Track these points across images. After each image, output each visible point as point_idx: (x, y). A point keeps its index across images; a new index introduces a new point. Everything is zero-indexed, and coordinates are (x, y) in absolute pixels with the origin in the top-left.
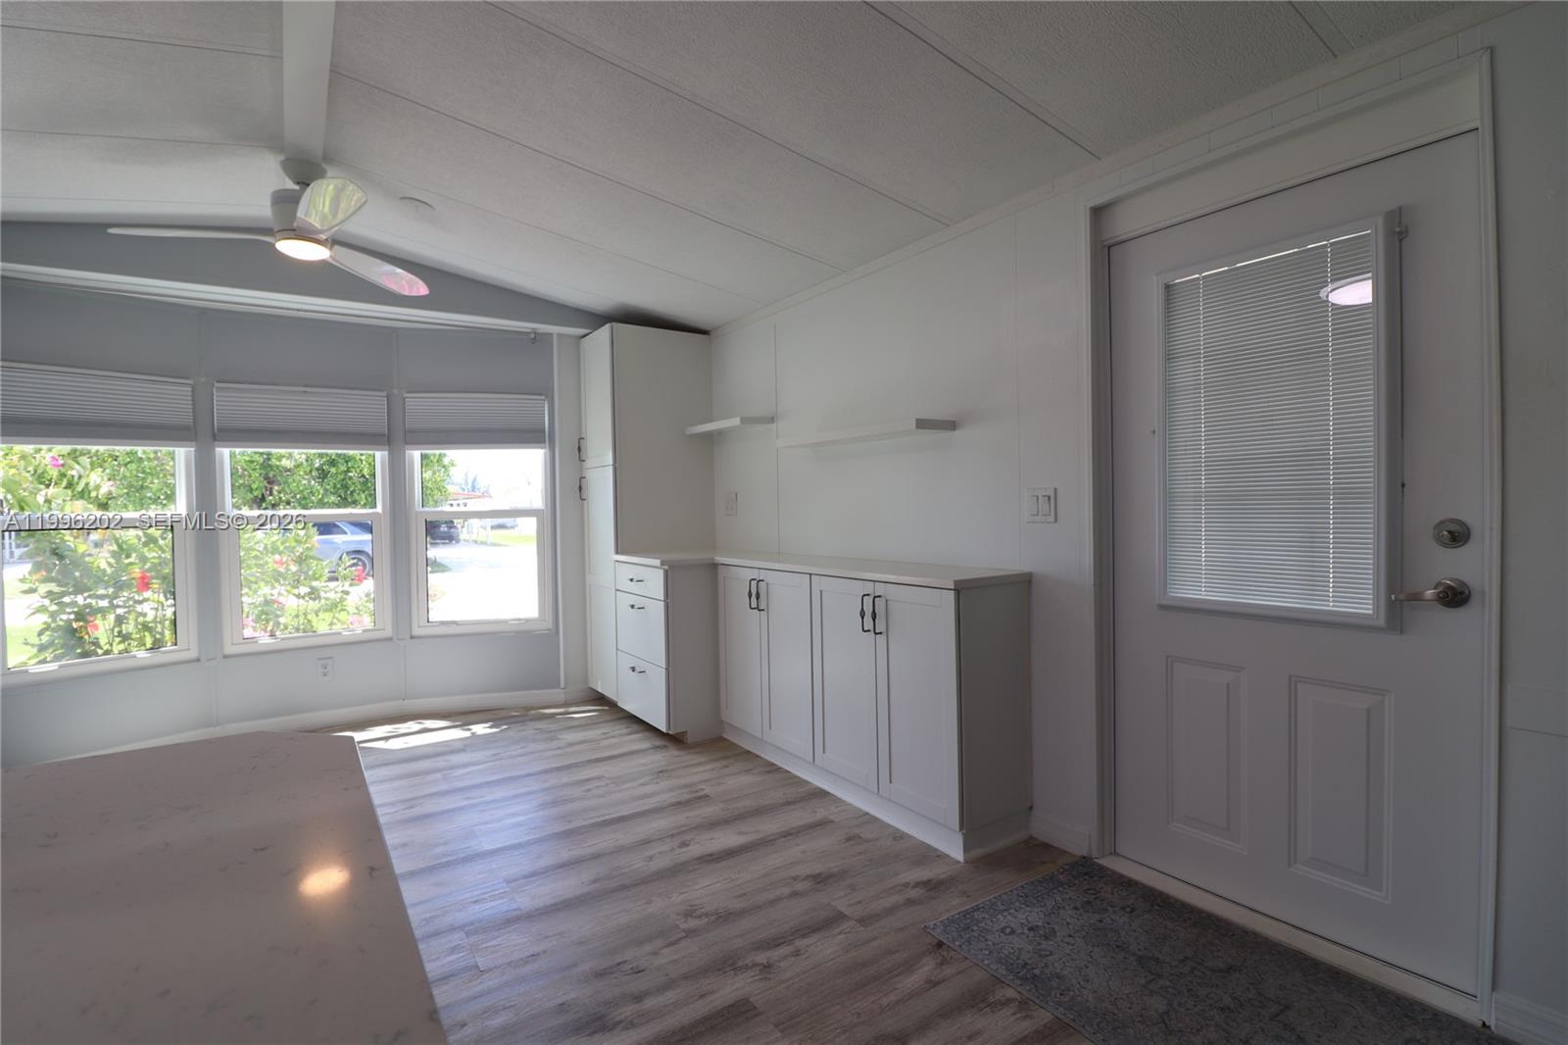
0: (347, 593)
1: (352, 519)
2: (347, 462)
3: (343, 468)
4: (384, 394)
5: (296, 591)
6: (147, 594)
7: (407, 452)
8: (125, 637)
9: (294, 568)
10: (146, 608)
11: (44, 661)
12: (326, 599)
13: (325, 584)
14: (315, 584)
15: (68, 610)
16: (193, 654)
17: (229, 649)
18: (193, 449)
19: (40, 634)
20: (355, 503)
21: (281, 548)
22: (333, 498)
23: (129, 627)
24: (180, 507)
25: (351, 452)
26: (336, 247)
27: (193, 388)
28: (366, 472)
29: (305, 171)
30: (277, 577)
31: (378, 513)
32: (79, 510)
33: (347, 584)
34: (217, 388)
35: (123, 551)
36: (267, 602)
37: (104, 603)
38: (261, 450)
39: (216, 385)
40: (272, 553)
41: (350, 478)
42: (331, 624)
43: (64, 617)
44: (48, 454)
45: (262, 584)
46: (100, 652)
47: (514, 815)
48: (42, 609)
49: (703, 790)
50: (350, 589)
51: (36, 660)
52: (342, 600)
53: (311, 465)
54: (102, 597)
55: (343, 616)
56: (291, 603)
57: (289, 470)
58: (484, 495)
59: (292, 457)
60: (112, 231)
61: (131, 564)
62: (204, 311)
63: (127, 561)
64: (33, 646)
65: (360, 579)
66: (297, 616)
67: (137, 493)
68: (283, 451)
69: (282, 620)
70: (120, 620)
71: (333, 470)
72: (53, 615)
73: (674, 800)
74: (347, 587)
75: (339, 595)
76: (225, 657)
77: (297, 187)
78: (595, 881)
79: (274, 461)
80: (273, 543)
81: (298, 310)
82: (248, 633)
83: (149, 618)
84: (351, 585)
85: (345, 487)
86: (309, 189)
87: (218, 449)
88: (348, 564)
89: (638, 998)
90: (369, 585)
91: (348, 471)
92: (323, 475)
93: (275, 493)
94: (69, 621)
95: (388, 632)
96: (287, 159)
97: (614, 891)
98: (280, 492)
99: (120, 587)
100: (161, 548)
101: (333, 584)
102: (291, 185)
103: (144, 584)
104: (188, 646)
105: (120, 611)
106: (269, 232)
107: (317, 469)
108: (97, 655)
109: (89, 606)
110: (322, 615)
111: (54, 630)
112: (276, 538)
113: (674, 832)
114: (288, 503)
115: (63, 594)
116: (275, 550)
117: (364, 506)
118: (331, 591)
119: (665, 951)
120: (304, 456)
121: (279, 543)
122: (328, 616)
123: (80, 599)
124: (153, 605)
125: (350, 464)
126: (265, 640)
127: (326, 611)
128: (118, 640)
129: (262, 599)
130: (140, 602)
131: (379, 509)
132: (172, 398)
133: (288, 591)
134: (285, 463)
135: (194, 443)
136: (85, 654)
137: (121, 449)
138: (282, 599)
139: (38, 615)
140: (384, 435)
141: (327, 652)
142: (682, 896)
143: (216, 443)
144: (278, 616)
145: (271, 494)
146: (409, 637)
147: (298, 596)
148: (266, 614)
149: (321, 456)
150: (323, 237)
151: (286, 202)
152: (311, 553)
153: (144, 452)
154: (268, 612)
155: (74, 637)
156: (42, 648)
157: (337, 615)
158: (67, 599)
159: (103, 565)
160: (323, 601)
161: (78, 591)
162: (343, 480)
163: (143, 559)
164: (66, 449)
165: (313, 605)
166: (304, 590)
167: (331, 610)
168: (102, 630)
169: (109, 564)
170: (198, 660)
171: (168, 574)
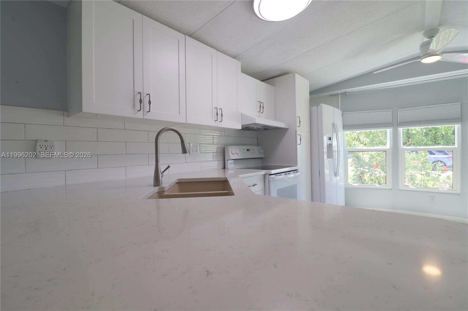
0: (440, 175)
1: (438, 150)
2: (436, 130)
3: (434, 132)
4: (460, 103)
5: (421, 173)
6: (377, 169)
8: (372, 180)
9: (420, 165)
10: (376, 173)
11: (354, 183)
12: (432, 176)
13: (431, 171)
14: (428, 171)
15: (359, 171)
16: (390, 187)
17: (400, 188)
18: (392, 129)
19: (353, 176)
20: (439, 144)
21: (416, 159)
22: (430, 143)
23: (373, 178)
24: (388, 146)
25: (438, 126)
26: (444, 54)
27: (392, 112)
28: (443, 133)
29: (431, 33)
30: (415, 168)
31: (455, 148)
32: (361, 147)
33: (440, 172)
34: (399, 110)
35: (372, 157)
36: (411, 175)
37: (367, 170)
38: (406, 128)
39: (399, 109)
40: (413, 160)
41: (437, 135)
42: (433, 185)
43: (359, 173)
44: (355, 133)
45: (410, 169)
46: (366, 183)
48: (353, 171)
50: (441, 174)
51: (352, 182)
52: (438, 178)
53: (423, 131)
54: (367, 169)
55: (438, 183)
56: (419, 177)
57: (415, 134)
59: (415, 129)
60: (374, 73)
61: (373, 161)
62: (395, 89)
63: (372, 160)
64: (352, 179)
65: (444, 171)
66: (421, 181)
67: (372, 143)
68: (413, 128)
70: (371, 175)
71: (430, 133)
72: (356, 172)
74: (440, 173)
75: (437, 176)
76: (399, 190)
77: (429, 39)
79: (410, 132)
80: (414, 157)
81: (426, 80)
82: (406, 184)
83: (377, 176)
84: (441, 173)
85: (435, 138)
86: (434, 39)
87: (399, 129)
88: (440, 165)
90: (450, 173)
91: (436, 133)
92: (427, 134)
93: (410, 141)
94: (360, 174)
95: (459, 191)
96: (425, 32)
98: (411, 141)
99: (370, 166)
100: (381, 157)
101: (434, 172)
102: (426, 39)
103: (377, 166)
104: (389, 185)
105: (371, 173)
106: (419, 57)
107: (425, 133)
108: (365, 183)
109: (363, 171)
110: (429, 182)
111: (356, 176)
112: (415, 155)
114: (414, 144)
115: (358, 167)
116: (414, 159)
117: (443, 145)
118: (434, 174)
120: (420, 129)
121: (415, 157)
122: (432, 183)
123: (362, 169)
124: (379, 173)
125: (437, 131)
126: (412, 187)
127: (431, 180)
128: (370, 180)
129: (410, 174)
130: (376, 171)
131: (456, 146)
133: (418, 172)
134: (414, 132)
135: (392, 127)
136: (363, 183)
137: (368, 131)
138: (416, 175)
139: (353, 172)
140: (459, 118)
141: (434, 194)
143: (399, 127)
144: (415, 180)
145: (409, 141)
147: (421, 174)
148: (411, 179)
149: (426, 128)
150: (439, 52)
151: (425, 46)
152: (427, 161)
153: (374, 131)
154: (412, 178)
155: (360, 178)
156: (354, 180)
157: (436, 182)
158: (359, 169)
159: (367, 161)
160: (430, 177)
161: (362, 166)
162: (434, 136)
163: (377, 160)
164: (358, 132)
165: (427, 178)
166: (423, 173)
167: (433, 180)
168: (366, 177)
169: (368, 160)
170: (392, 189)
171: (383, 164)
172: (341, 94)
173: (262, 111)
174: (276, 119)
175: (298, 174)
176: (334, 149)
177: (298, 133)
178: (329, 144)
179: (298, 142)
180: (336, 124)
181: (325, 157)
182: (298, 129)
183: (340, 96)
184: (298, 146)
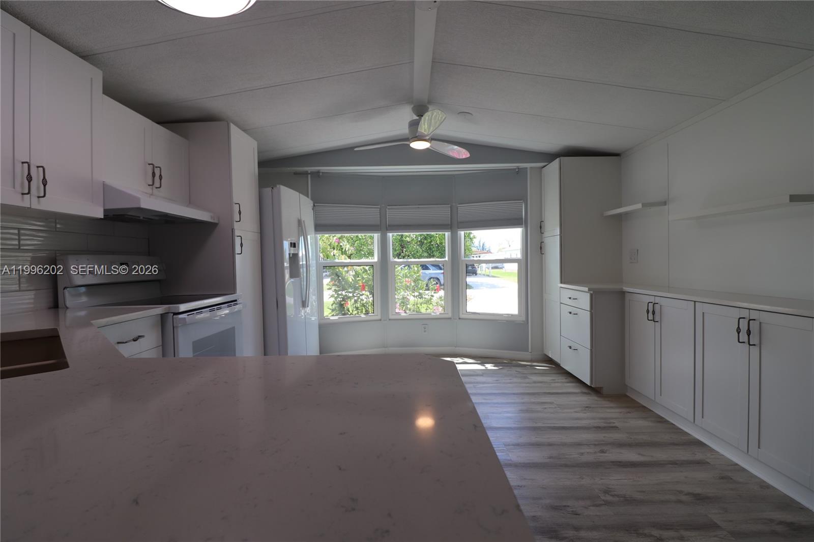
0: (432, 296)
1: (432, 264)
2: (431, 238)
3: (429, 241)
4: (449, 206)
5: (413, 294)
6: (364, 292)
7: (459, 232)
8: (357, 308)
9: (413, 284)
10: (363, 297)
11: (333, 315)
12: (425, 298)
13: (424, 292)
14: (421, 291)
15: (340, 297)
16: (379, 317)
17: (391, 317)
18: (379, 234)
19: (332, 305)
20: (433, 256)
21: (408, 275)
22: (426, 254)
23: (358, 305)
24: (375, 259)
25: (432, 233)
26: (433, 141)
27: (380, 209)
28: (438, 242)
29: (420, 110)
30: (407, 288)
31: (446, 261)
32: (344, 259)
33: (433, 292)
34: (388, 209)
35: (357, 275)
36: (403, 298)
37: (351, 295)
38: (399, 234)
39: (388, 207)
40: (406, 278)
41: (432, 245)
42: (427, 309)
43: (339, 299)
44: (334, 238)
45: (402, 290)
46: (349, 313)
47: (508, 412)
48: (332, 296)
49: (614, 423)
50: (434, 295)
51: (331, 315)
52: (431, 299)
53: (418, 239)
54: (350, 292)
55: (431, 306)
56: (412, 299)
57: (408, 242)
58: (489, 252)
59: (411, 236)
60: (356, 149)
61: (359, 280)
62: (383, 177)
63: (358, 279)
64: (330, 309)
65: (437, 290)
66: (414, 305)
67: (359, 252)
68: (407, 234)
69: (408, 306)
70: (356, 301)
71: (425, 242)
72: (336, 298)
73: (596, 425)
74: (433, 294)
75: (430, 297)
76: (390, 320)
77: (418, 118)
78: (550, 458)
79: (404, 239)
80: (406, 273)
81: (418, 172)
82: (397, 311)
83: (364, 302)
84: (434, 293)
85: (430, 249)
86: (423, 118)
87: (388, 234)
88: (433, 283)
89: (577, 529)
90: (442, 293)
91: (431, 242)
92: (421, 243)
93: (404, 252)
94: (341, 301)
95: (450, 315)
96: (414, 107)
97: (561, 466)
98: (406, 251)
99: (356, 289)
100: (368, 274)
101: (427, 292)
102: (415, 117)
103: (363, 289)
104: (378, 315)
105: (356, 298)
106: (407, 139)
107: (419, 241)
108: (348, 314)
109: (346, 295)
110: (423, 305)
111: (336, 304)
112: (406, 271)
113: (596, 443)
114: (409, 256)
115: (339, 291)
116: (406, 277)
117: (438, 257)
118: (427, 294)
119: (591, 508)
120: (415, 236)
121: (408, 273)
122: (425, 306)
123: (344, 293)
124: (366, 297)
125: (432, 239)
126: (403, 314)
127: (425, 303)
128: (354, 309)
129: (401, 297)
130: (362, 295)
131: (447, 259)
132: (371, 214)
133: (411, 294)
134: (408, 239)
135: (380, 232)
136: (344, 314)
137: (353, 235)
138: (408, 297)
139: (332, 298)
140: (449, 225)
141: (426, 321)
142: (602, 481)
143: (388, 231)
144: (407, 304)
145: (403, 252)
146: (458, 318)
147: (414, 296)
148: (403, 303)
149: (421, 235)
150: (428, 138)
151: (414, 125)
152: (419, 278)
153: (361, 236)
154: (404, 302)
155: (341, 307)
156: (333, 310)
157: (429, 306)
158: (340, 293)
159: (351, 280)
160: (424, 299)
161: (343, 290)
162: (429, 246)
163: (363, 278)
164: (339, 235)
165: (420, 301)
166: (416, 294)
167: (426, 304)
168: (350, 305)
169: (352, 279)
170: (381, 320)
171: (371, 284)
172: (312, 173)
173: (157, 184)
174: (190, 202)
175: (237, 308)
176: (301, 263)
177: (237, 233)
178: (293, 254)
179: (238, 249)
180: (304, 221)
181: (287, 276)
182: (236, 226)
183: (309, 176)
184: (238, 257)
